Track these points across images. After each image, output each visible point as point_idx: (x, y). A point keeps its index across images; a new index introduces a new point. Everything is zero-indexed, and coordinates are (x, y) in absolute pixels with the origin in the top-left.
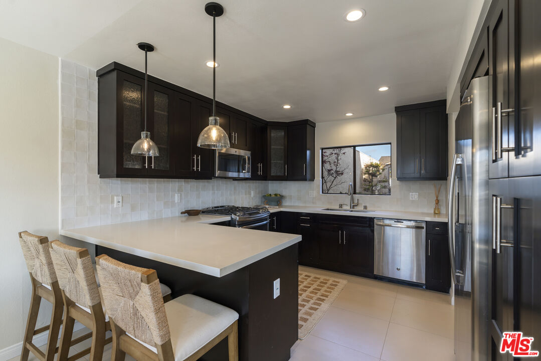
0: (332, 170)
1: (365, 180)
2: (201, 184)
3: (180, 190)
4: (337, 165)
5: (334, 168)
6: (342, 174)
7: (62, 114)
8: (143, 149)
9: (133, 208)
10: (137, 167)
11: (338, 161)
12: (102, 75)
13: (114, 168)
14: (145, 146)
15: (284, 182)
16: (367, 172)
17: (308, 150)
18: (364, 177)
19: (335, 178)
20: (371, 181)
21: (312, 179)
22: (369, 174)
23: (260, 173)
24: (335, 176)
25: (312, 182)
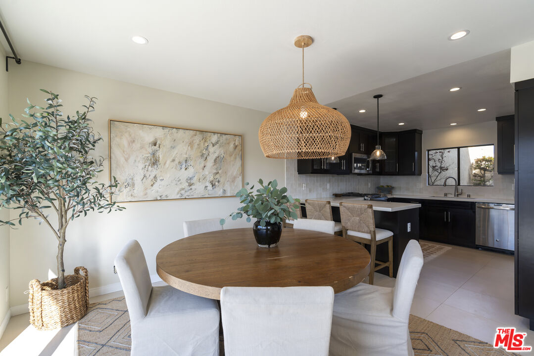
0: (436, 166)
1: (475, 175)
3: (330, 182)
4: (442, 162)
5: (439, 164)
6: (447, 169)
11: (442, 158)
14: (333, 158)
15: (394, 177)
16: (478, 167)
17: (416, 151)
18: (474, 172)
19: (440, 173)
20: (484, 176)
21: (420, 174)
22: (481, 169)
23: (378, 170)
24: (439, 172)
25: (419, 177)
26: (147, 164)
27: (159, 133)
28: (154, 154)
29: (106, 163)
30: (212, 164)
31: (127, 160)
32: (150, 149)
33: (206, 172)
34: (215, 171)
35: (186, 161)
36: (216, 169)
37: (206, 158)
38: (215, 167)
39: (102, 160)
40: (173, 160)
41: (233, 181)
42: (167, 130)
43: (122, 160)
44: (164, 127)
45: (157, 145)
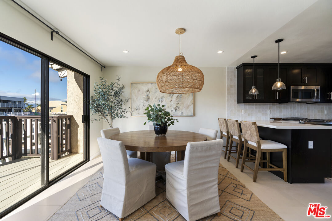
2: (283, 105)
3: (270, 108)
7: (227, 84)
8: (253, 92)
9: (249, 115)
10: (250, 99)
12: (238, 68)
13: (242, 99)
14: (254, 91)
23: (329, 98)
26: (145, 100)
27: (150, 86)
28: (147, 96)
29: (130, 101)
30: (175, 99)
31: (137, 99)
32: (146, 94)
33: (172, 103)
34: (177, 103)
35: (162, 98)
36: (178, 101)
37: (172, 96)
38: (177, 100)
39: (128, 99)
40: (156, 98)
41: (188, 108)
42: (153, 84)
43: (135, 99)
44: (152, 83)
45: (149, 92)
